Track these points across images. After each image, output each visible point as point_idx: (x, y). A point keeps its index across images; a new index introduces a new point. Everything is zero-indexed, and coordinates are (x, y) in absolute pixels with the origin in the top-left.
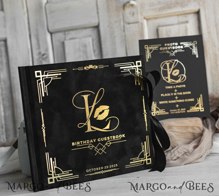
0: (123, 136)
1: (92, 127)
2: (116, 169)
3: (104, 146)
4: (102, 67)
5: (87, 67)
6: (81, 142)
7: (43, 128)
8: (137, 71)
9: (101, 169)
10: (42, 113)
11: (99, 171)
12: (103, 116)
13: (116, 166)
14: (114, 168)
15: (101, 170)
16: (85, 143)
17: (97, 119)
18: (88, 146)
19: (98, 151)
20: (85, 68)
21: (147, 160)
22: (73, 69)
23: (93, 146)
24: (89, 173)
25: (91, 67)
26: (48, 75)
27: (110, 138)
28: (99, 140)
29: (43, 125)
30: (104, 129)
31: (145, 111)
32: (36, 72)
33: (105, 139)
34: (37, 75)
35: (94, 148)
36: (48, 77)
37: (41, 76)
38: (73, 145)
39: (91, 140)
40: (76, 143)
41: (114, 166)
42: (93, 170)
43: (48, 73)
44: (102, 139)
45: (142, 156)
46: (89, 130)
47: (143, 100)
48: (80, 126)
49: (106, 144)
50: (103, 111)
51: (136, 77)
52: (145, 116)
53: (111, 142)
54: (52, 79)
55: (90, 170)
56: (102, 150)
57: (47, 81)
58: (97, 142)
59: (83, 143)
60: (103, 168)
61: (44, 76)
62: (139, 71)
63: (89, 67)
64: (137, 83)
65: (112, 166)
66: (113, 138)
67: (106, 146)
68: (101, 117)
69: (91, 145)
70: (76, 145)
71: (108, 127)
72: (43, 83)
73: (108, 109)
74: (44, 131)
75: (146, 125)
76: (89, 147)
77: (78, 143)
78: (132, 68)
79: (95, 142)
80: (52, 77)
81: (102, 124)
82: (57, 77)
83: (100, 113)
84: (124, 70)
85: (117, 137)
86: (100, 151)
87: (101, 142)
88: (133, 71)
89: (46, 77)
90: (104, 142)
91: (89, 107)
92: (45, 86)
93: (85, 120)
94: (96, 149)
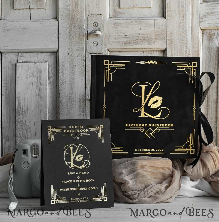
0: (172, 125)
1: (145, 113)
2: (161, 153)
3: (153, 132)
4: (161, 63)
5: (148, 62)
6: (134, 124)
7: (104, 108)
8: (192, 70)
9: (148, 150)
10: (105, 95)
11: (146, 152)
12: (156, 105)
13: (161, 150)
14: (160, 152)
15: (148, 152)
16: (137, 126)
17: (150, 107)
18: (139, 128)
19: (147, 134)
20: (146, 63)
21: (190, 150)
22: (136, 62)
23: (144, 130)
24: (137, 152)
25: (151, 62)
26: (114, 65)
27: (160, 125)
28: (150, 125)
29: (104, 106)
30: (155, 116)
31: (194, 106)
32: (105, 61)
33: (155, 125)
34: (105, 64)
35: (144, 131)
36: (114, 66)
37: (108, 65)
38: (127, 126)
39: (143, 124)
40: (129, 124)
41: (160, 150)
42: (141, 150)
43: (114, 63)
44: (153, 125)
45: (187, 146)
46: (143, 115)
47: (194, 97)
48: (135, 110)
49: (156, 130)
50: (157, 101)
51: (190, 76)
52: (194, 111)
53: (160, 128)
54: (117, 68)
55: (139, 150)
56: (151, 134)
57: (113, 69)
58: (148, 127)
59: (135, 125)
60: (150, 150)
61: (111, 65)
62: (194, 71)
63: (150, 62)
64: (191, 81)
65: (159, 150)
66: (163, 126)
67: (155, 131)
68: (154, 106)
69: (142, 129)
70: (129, 126)
71: (159, 115)
72: (109, 70)
73: (161, 100)
74: (104, 110)
75: (194, 120)
76: (140, 130)
77: (132, 125)
78: (187, 67)
79: (146, 126)
80: (117, 67)
81: (154, 112)
82: (121, 67)
83: (154, 103)
84: (180, 68)
85: (166, 125)
86: (150, 135)
87: (151, 127)
88: (188, 70)
89: (112, 66)
90: (154, 128)
91: (145, 96)
92: (110, 74)
93: (140, 107)
94: (146, 133)
